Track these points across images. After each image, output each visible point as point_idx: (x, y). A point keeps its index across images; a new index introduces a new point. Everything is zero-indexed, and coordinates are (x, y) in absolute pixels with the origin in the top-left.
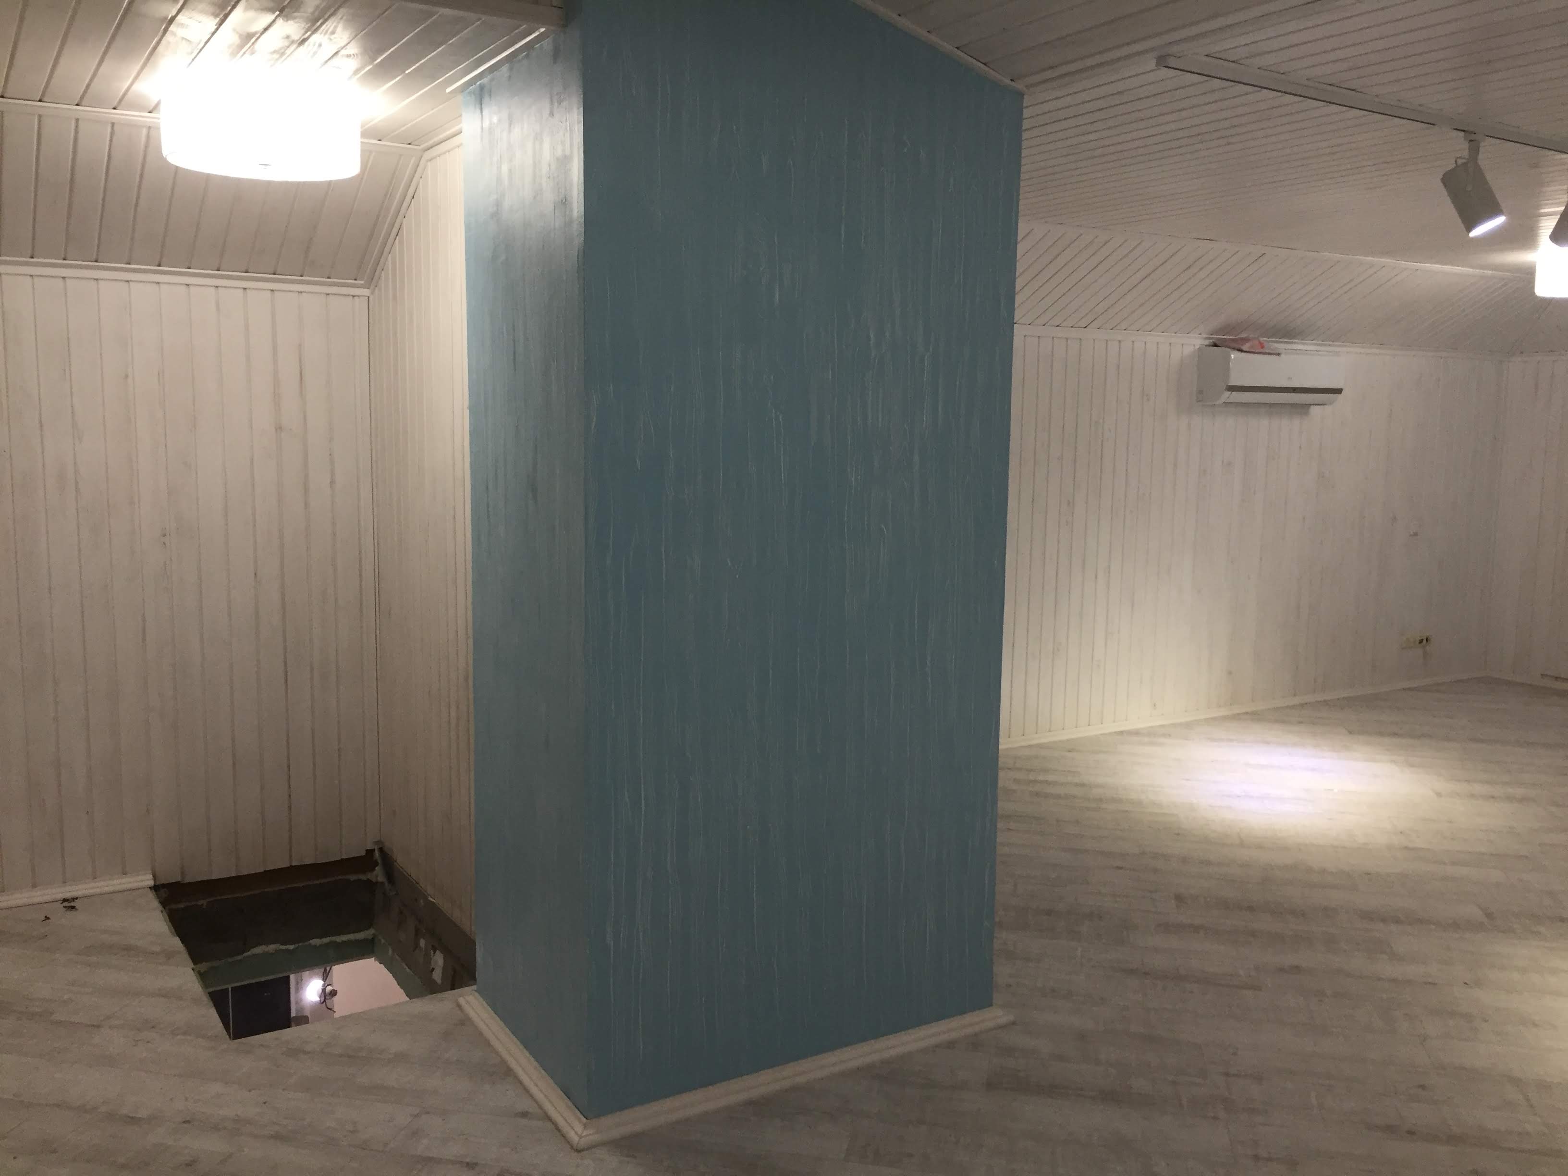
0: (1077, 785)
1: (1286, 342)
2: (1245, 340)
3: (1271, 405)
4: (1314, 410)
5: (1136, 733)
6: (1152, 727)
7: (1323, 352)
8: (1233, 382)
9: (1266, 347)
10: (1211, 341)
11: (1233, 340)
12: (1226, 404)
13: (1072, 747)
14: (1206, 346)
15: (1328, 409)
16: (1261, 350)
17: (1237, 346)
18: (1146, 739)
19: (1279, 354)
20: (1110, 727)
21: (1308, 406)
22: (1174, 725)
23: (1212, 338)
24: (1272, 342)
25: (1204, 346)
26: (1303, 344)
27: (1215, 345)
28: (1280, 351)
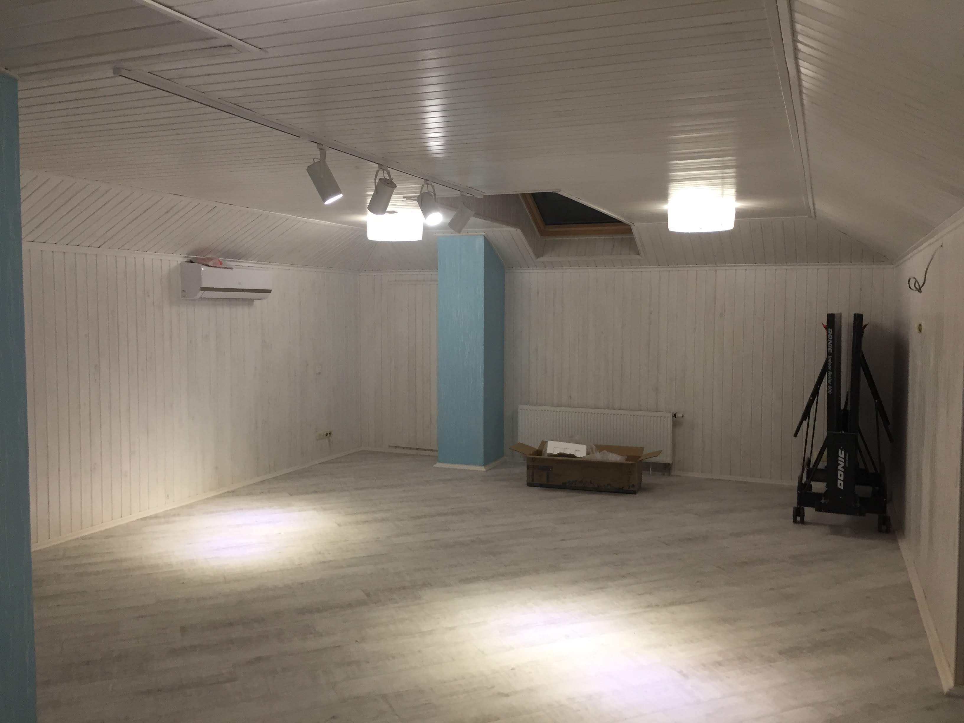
0: (112, 562)
1: (237, 261)
2: (211, 259)
3: (230, 300)
4: (256, 302)
5: (156, 517)
6: (167, 511)
7: (258, 268)
8: (204, 286)
9: (223, 263)
10: (188, 259)
11: (202, 259)
12: (201, 298)
13: (108, 534)
14: (185, 262)
15: (265, 301)
16: (220, 265)
17: (205, 263)
18: (163, 520)
19: (231, 268)
20: (136, 516)
21: (252, 300)
22: (182, 507)
23: (188, 257)
24: (228, 261)
25: (184, 262)
26: (246, 262)
27: (191, 262)
28: (233, 267)
